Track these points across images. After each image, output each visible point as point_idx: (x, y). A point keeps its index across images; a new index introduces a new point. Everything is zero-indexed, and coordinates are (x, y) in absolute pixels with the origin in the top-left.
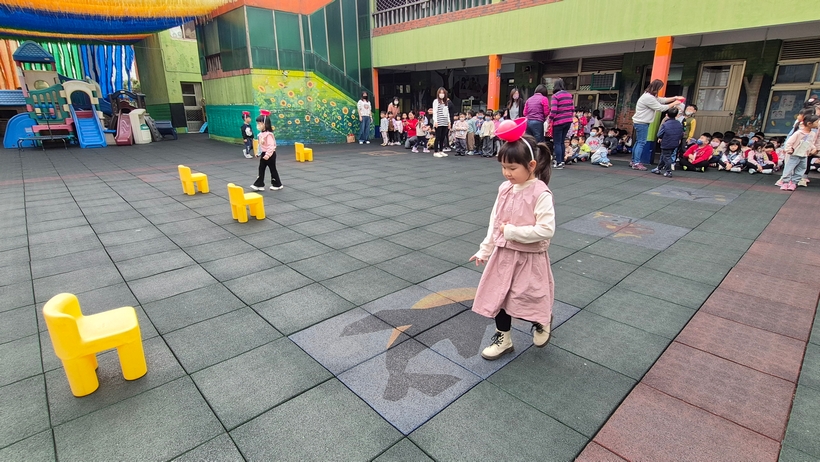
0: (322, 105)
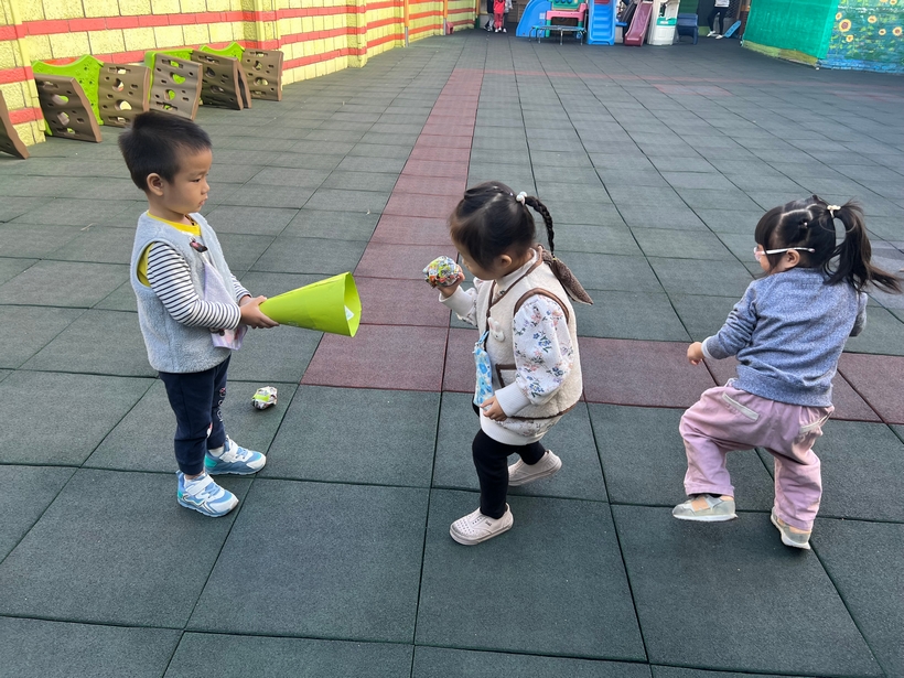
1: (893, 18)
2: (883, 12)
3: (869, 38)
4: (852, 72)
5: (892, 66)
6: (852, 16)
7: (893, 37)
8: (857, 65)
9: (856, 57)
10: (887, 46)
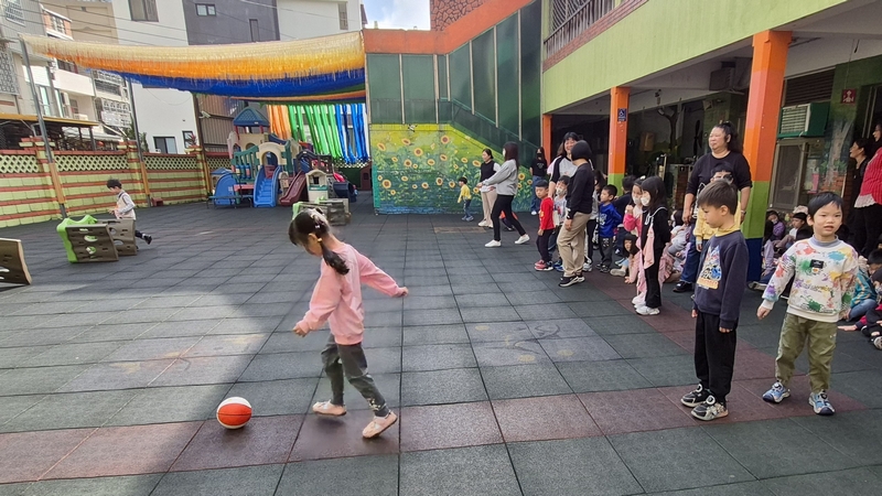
0: (460, 164)
1: (419, 177)
2: (410, 173)
3: (407, 191)
4: (402, 215)
5: (430, 209)
6: (388, 176)
7: (424, 190)
8: (404, 210)
9: (401, 205)
10: (422, 196)
